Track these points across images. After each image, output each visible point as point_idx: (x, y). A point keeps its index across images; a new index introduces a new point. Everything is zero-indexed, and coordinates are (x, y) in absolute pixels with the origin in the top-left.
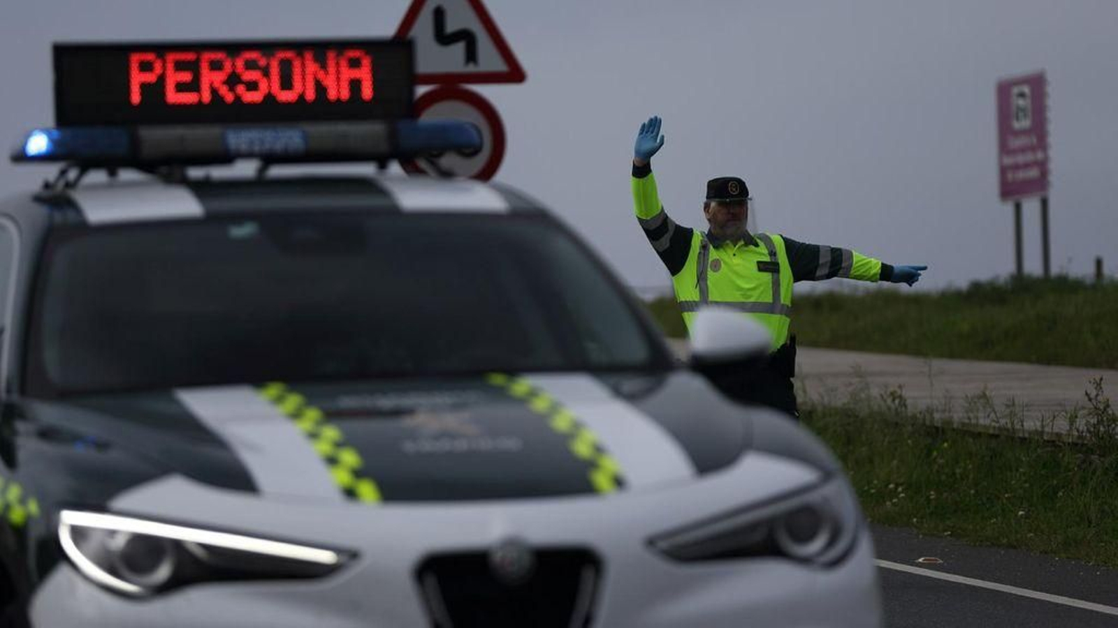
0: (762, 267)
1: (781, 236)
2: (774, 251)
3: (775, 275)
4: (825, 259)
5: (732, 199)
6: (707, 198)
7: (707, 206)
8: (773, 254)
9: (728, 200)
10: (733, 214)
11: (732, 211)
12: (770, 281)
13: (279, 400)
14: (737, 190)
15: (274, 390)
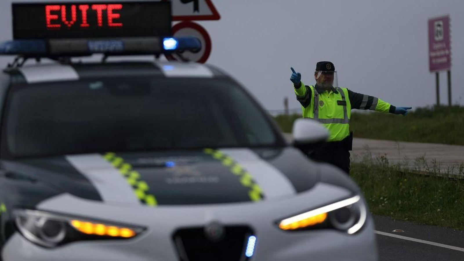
0: (339, 103)
1: (347, 89)
2: (344, 96)
3: (345, 106)
4: (365, 100)
5: (328, 71)
6: (316, 70)
7: (316, 74)
8: (343, 97)
9: (326, 72)
10: (328, 78)
11: (327, 77)
12: (343, 109)
13: (112, 160)
14: (330, 67)
15: (109, 156)
